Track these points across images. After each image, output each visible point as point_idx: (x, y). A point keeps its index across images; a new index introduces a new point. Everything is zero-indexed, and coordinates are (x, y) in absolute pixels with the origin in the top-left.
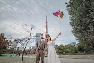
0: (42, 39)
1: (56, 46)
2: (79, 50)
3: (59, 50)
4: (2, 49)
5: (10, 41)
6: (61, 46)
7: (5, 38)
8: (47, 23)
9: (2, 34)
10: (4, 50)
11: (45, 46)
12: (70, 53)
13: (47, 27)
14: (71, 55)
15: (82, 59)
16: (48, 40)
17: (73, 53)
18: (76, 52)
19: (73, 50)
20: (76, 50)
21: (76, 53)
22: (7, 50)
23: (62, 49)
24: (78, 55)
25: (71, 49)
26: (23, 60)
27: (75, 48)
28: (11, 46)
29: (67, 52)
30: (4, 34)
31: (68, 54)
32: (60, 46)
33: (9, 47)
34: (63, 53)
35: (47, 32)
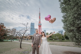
0: (37, 35)
1: (47, 33)
2: (65, 38)
3: (50, 37)
4: (3, 36)
5: (9, 30)
7: (5, 27)
8: (40, 14)
9: (2, 23)
10: (5, 37)
11: (40, 40)
12: (58, 40)
13: (40, 18)
14: (59, 41)
15: (68, 46)
16: (42, 35)
18: (63, 40)
22: (7, 37)
23: (52, 37)
25: (59, 37)
26: (21, 47)
27: (63, 37)
28: (10, 34)
30: (3, 24)
31: (56, 40)
33: (8, 35)
34: (52, 40)
35: (40, 22)
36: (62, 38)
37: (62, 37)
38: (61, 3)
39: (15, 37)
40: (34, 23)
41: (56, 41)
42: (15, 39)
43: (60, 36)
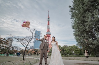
1: (59, 46)
3: (62, 51)
5: (4, 39)
6: (65, 47)
8: (49, 18)
12: (74, 55)
13: (48, 24)
14: (75, 57)
17: (77, 55)
18: (80, 54)
19: (77, 51)
20: (81, 52)
21: (81, 56)
23: (65, 50)
24: (82, 57)
25: (75, 50)
29: (71, 54)
31: (72, 55)
32: (63, 47)
33: (3, 46)
34: (66, 55)
35: (48, 30)
36: (80, 52)
37: (80, 50)
38: (71, 9)
39: (11, 51)
40: (40, 31)
41: (70, 57)
42: (11, 54)
43: (77, 49)
